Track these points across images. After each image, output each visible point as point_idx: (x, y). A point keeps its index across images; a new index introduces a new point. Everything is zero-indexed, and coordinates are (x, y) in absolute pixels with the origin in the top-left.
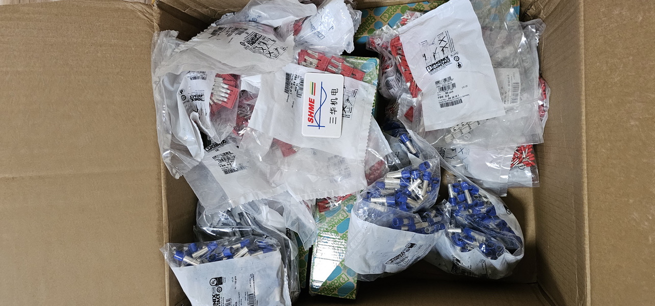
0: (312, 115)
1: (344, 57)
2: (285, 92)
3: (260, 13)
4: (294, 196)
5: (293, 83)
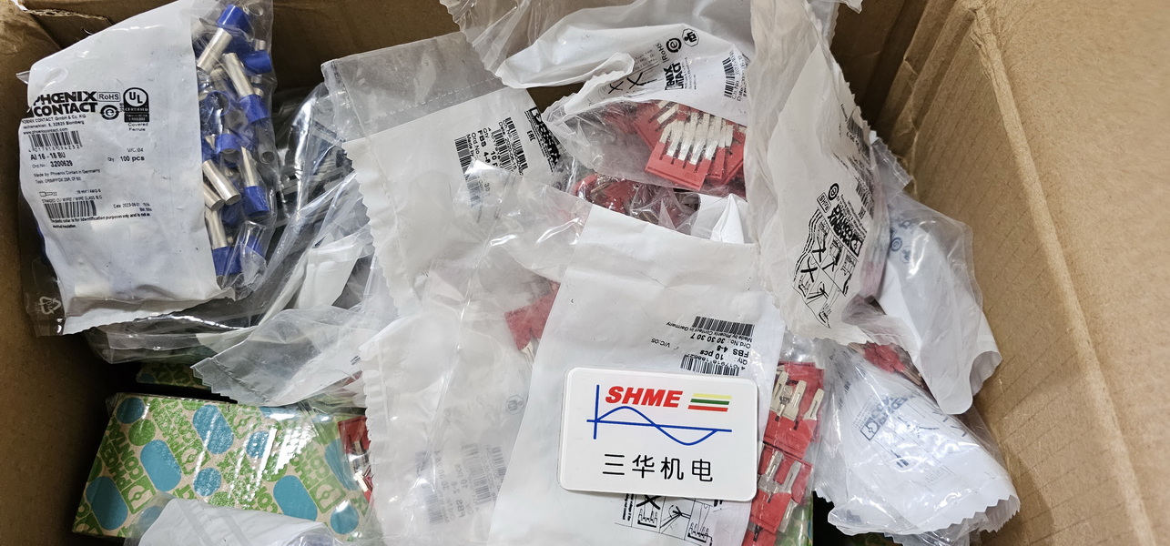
0: (632, 400)
1: (810, 503)
2: (698, 318)
3: (916, 258)
4: (378, 337)
5: (723, 346)
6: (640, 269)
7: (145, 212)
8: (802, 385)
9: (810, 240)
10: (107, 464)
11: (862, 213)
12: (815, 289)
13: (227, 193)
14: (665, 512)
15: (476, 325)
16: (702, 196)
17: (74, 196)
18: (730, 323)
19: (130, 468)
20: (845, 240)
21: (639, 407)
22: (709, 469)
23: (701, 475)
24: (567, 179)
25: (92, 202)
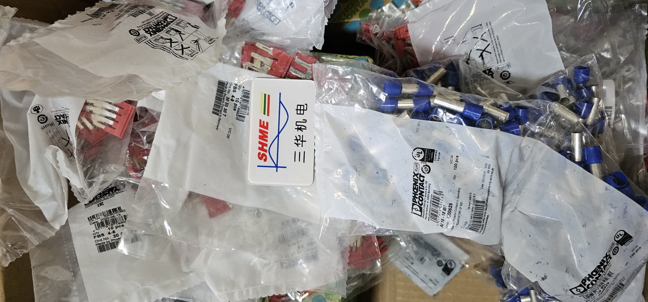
0: (265, 148)
2: (213, 113)
5: (231, 98)
6: (182, 147)
8: (253, 54)
9: (164, 48)
11: (151, 14)
12: (194, 46)
16: (139, 105)
18: (217, 94)
20: (167, 26)
22: (301, 106)
23: (304, 110)
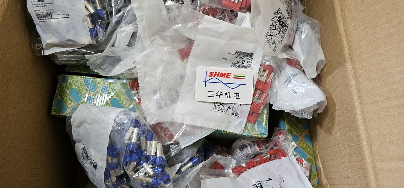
0: (216, 76)
1: (268, 105)
2: (237, 51)
3: (304, 33)
4: (141, 55)
5: (244, 60)
6: (219, 35)
7: (68, 16)
8: (267, 71)
9: (271, 26)
10: (59, 95)
11: (288, 18)
12: (272, 41)
13: (92, 11)
14: (226, 107)
15: (169, 53)
16: (239, 13)
17: (45, 11)
18: (246, 53)
19: (66, 96)
20: (282, 27)
21: (218, 78)
22: (239, 95)
23: (236, 97)
24: (197, 8)
25: (51, 14)
